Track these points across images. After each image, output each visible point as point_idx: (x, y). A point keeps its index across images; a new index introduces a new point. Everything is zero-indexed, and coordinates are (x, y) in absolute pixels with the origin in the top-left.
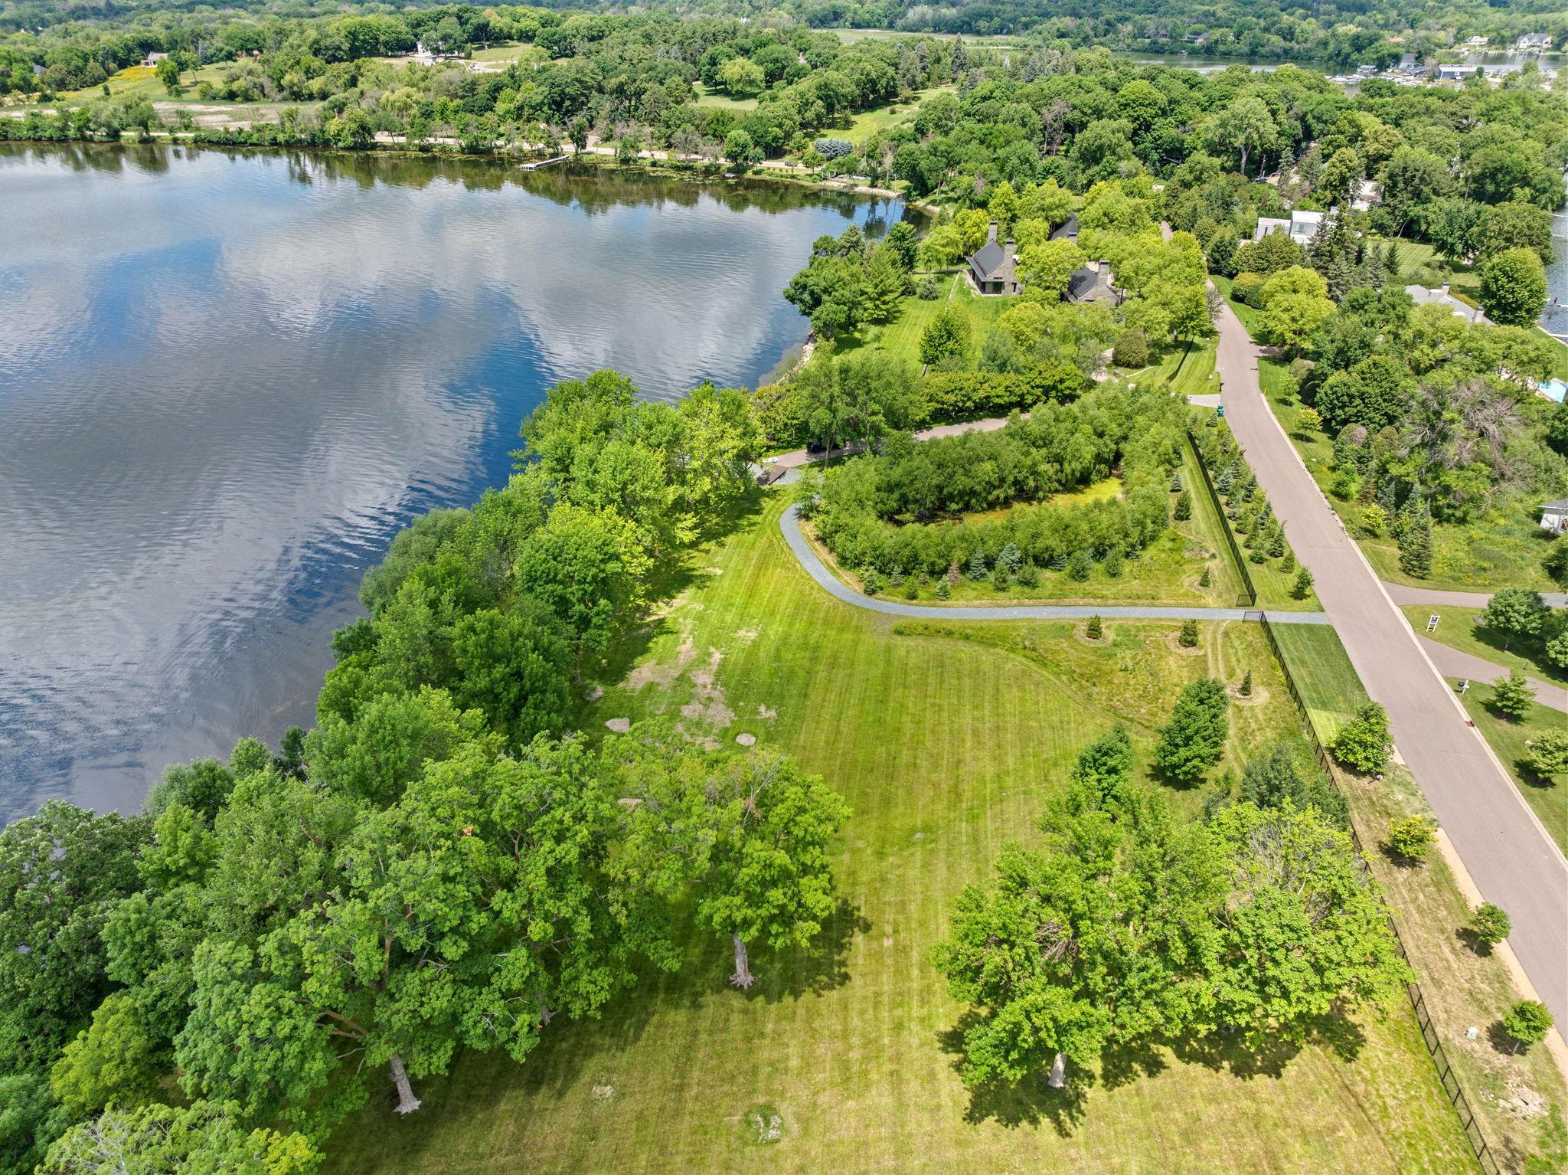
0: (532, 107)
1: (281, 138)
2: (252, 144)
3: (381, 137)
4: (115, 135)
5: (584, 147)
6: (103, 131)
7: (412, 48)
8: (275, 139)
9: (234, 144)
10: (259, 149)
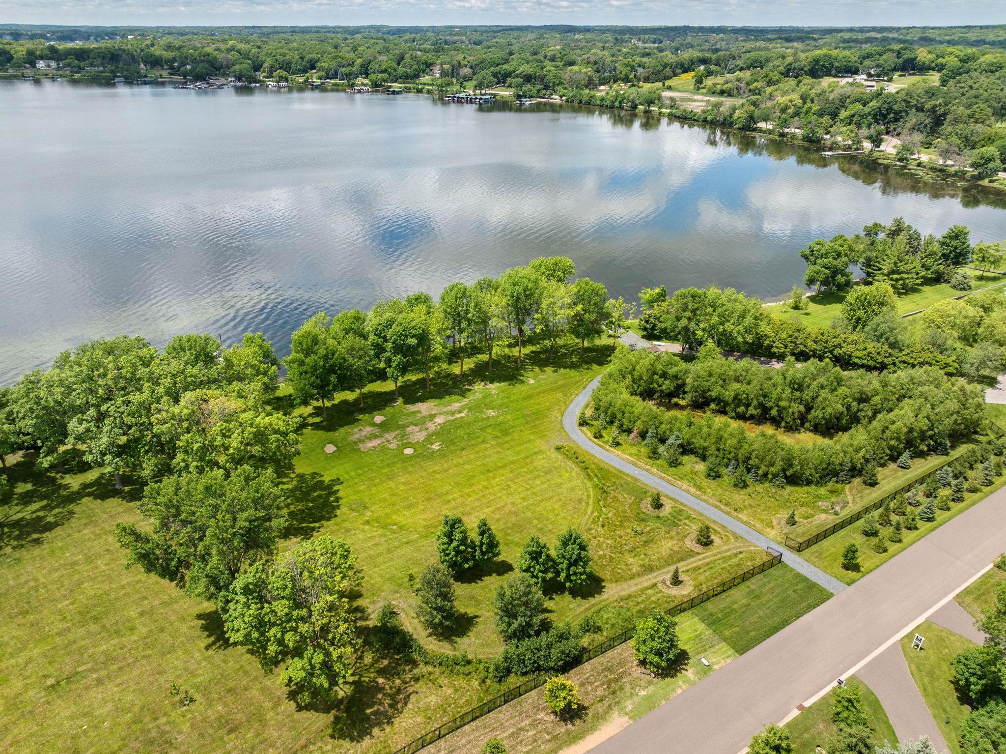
0: (860, 116)
1: (709, 118)
2: (695, 120)
3: (762, 125)
4: (635, 107)
5: (878, 146)
6: (629, 104)
7: (856, 72)
8: (706, 118)
9: (686, 119)
10: (695, 123)
